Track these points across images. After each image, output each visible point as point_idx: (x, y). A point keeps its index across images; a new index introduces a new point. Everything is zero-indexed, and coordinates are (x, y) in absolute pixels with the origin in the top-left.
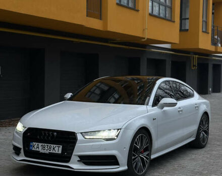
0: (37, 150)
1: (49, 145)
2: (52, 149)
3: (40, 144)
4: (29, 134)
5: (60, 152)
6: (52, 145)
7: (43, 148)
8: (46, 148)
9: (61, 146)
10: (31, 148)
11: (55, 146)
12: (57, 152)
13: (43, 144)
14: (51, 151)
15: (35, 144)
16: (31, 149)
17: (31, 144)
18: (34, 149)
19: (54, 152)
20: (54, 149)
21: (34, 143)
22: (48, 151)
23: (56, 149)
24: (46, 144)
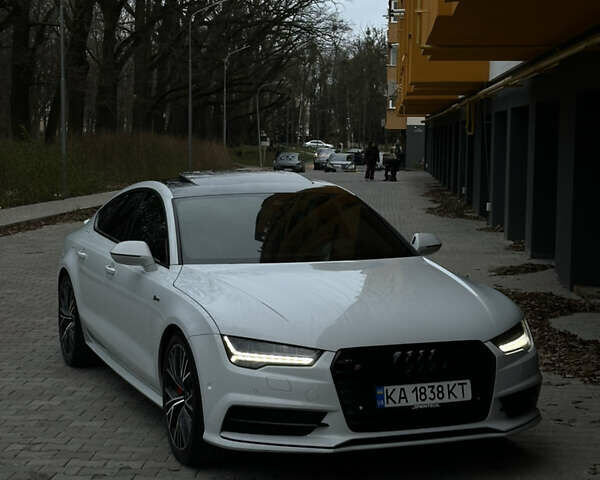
0: (403, 403)
1: (436, 385)
2: (446, 392)
3: (409, 388)
4: (358, 367)
5: (468, 396)
6: (444, 384)
7: (420, 394)
8: (430, 395)
9: (468, 382)
10: (380, 403)
11: (452, 383)
12: (460, 398)
13: (419, 386)
14: (446, 400)
15: (393, 389)
16: (382, 406)
17: (379, 392)
18: (391, 404)
19: (453, 399)
20: (450, 392)
21: (390, 389)
22: (437, 400)
23: (457, 391)
24: (426, 385)
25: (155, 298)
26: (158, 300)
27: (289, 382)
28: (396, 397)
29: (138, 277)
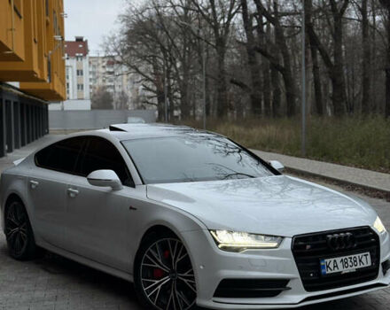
0: (336, 270)
1: (353, 256)
2: (358, 261)
3: (338, 260)
4: (308, 247)
5: (370, 263)
6: (357, 256)
7: (345, 263)
8: (350, 264)
9: (369, 253)
10: (323, 271)
11: (360, 255)
12: (366, 265)
13: (344, 258)
14: (358, 267)
15: (330, 262)
16: (324, 273)
17: (322, 263)
18: (329, 272)
19: (362, 266)
20: (360, 261)
21: (328, 261)
22: (354, 267)
23: (364, 260)
24: (347, 257)
25: (131, 208)
26: (135, 209)
27: (265, 260)
28: (331, 266)
29: (106, 194)
